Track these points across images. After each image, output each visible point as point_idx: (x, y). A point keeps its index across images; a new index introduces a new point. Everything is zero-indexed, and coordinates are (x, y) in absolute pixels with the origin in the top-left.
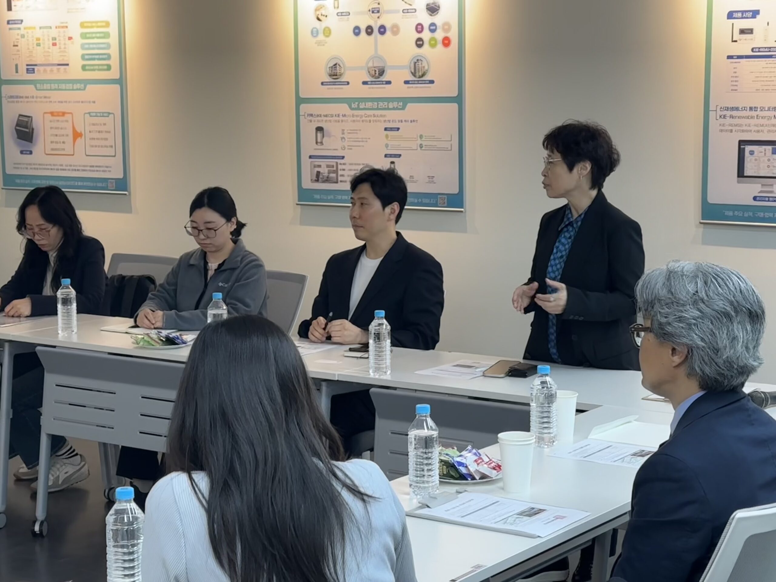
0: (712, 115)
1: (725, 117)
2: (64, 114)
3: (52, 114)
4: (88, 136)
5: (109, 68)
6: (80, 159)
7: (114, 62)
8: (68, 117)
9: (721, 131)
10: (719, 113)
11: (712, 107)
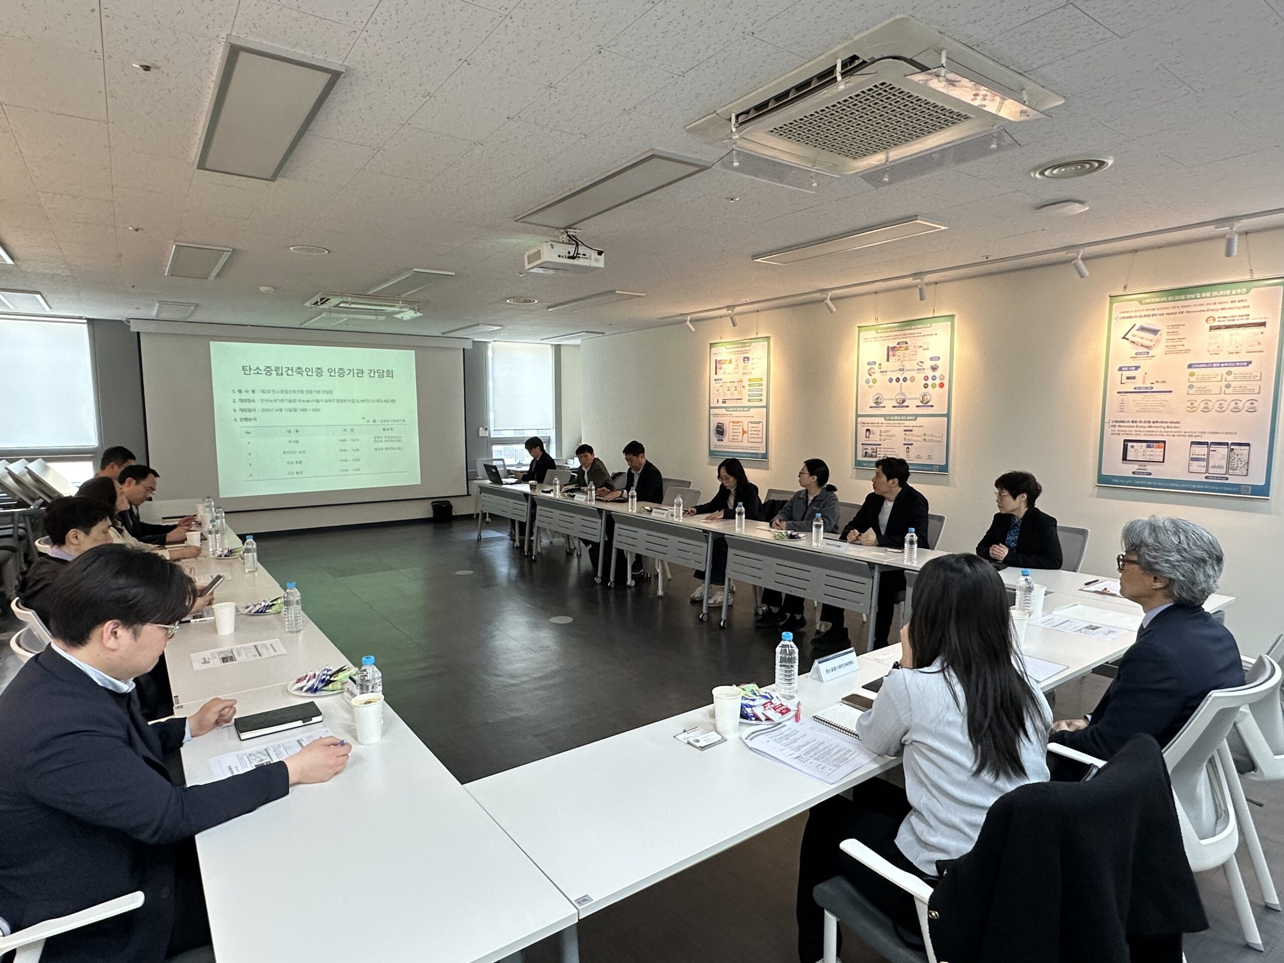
0: (1106, 425)
1: (1115, 426)
2: (739, 422)
3: (733, 422)
4: (750, 433)
5: (761, 400)
6: (745, 444)
7: (764, 398)
8: (740, 424)
9: (1112, 434)
10: (1111, 424)
11: (1106, 420)
